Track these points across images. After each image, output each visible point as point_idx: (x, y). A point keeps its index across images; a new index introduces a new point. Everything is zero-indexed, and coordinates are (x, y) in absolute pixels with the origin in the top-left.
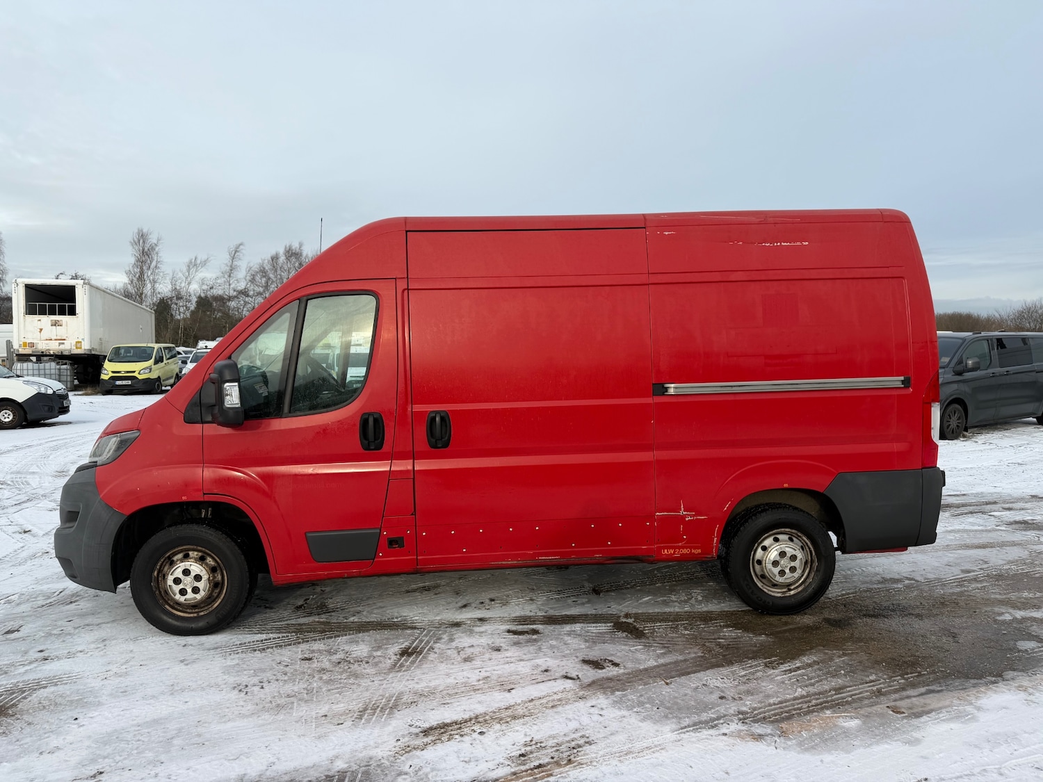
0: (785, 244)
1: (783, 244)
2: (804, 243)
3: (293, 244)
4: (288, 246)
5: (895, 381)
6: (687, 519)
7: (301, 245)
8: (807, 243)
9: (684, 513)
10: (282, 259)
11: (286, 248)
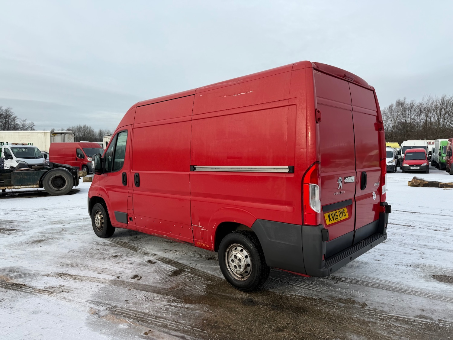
0: (243, 94)
1: (242, 94)
2: (251, 92)
3: (400, 99)
4: (398, 100)
5: (285, 169)
6: (202, 230)
7: (405, 99)
8: (252, 91)
9: (201, 227)
10: (395, 106)
11: (397, 100)
